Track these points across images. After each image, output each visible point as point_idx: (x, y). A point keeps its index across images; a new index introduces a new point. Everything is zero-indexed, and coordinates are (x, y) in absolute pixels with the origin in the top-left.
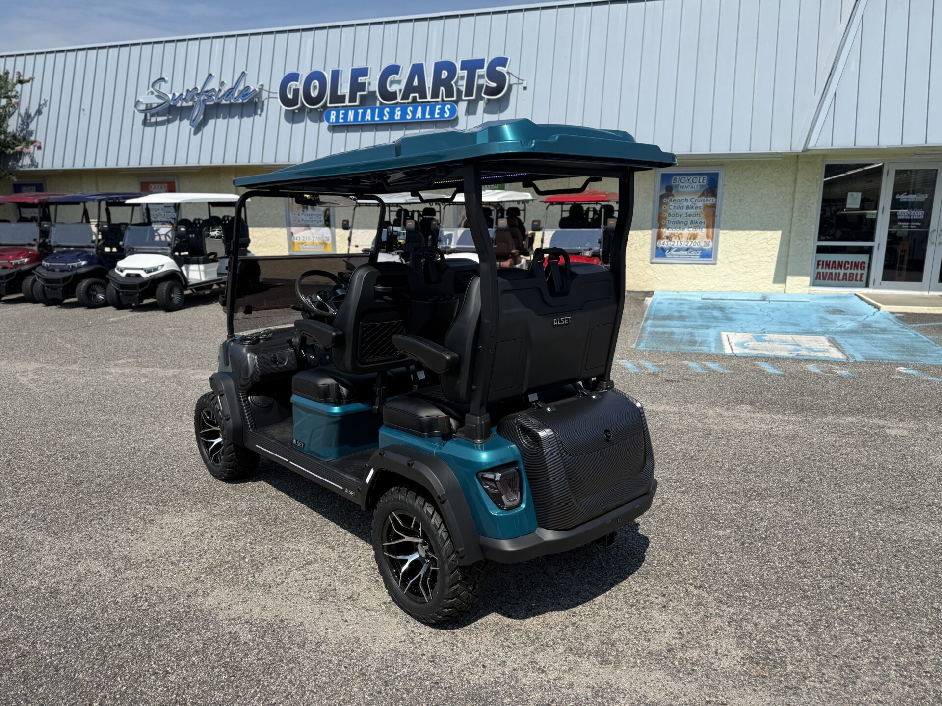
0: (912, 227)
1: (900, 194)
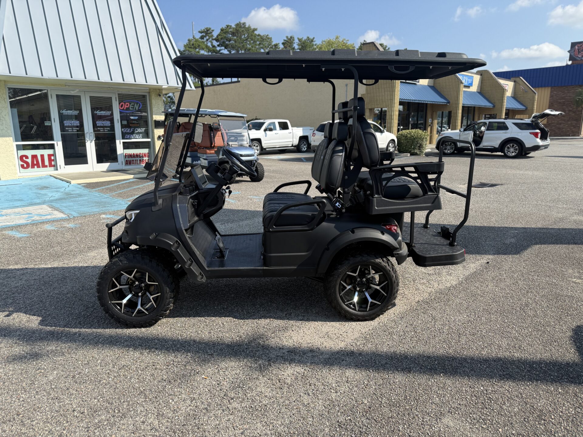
0: (74, 131)
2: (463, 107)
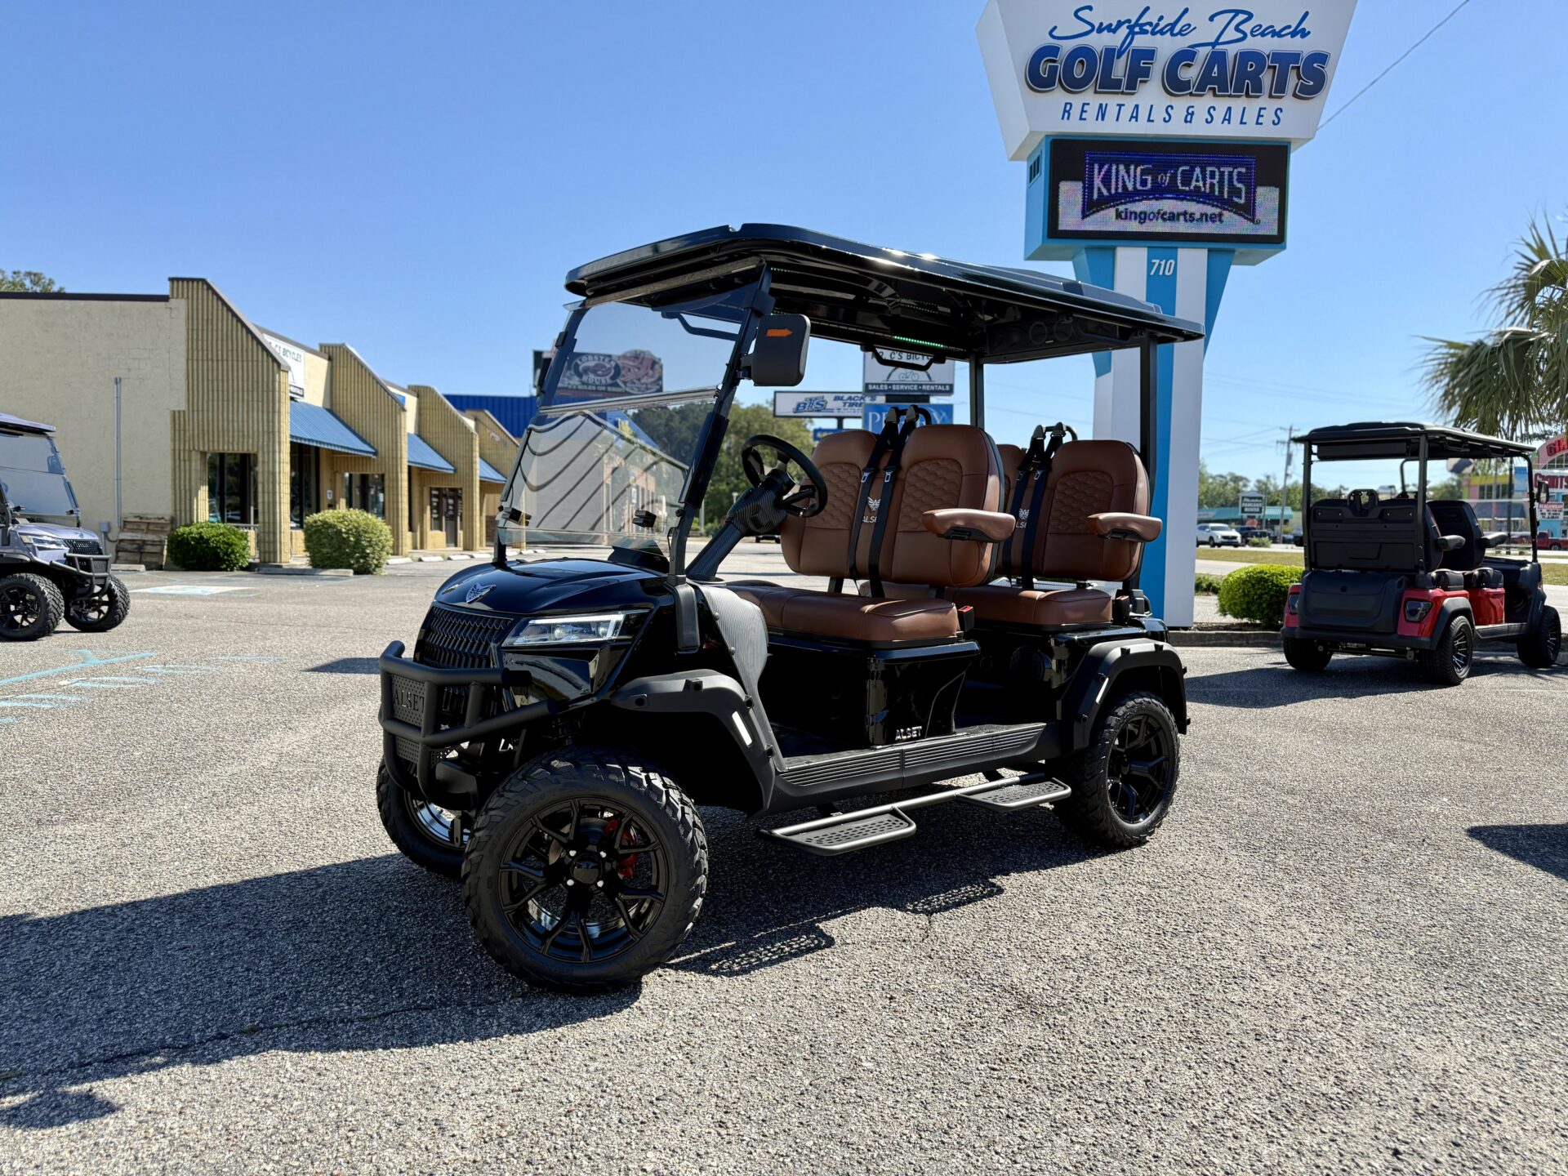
2: (410, 468)
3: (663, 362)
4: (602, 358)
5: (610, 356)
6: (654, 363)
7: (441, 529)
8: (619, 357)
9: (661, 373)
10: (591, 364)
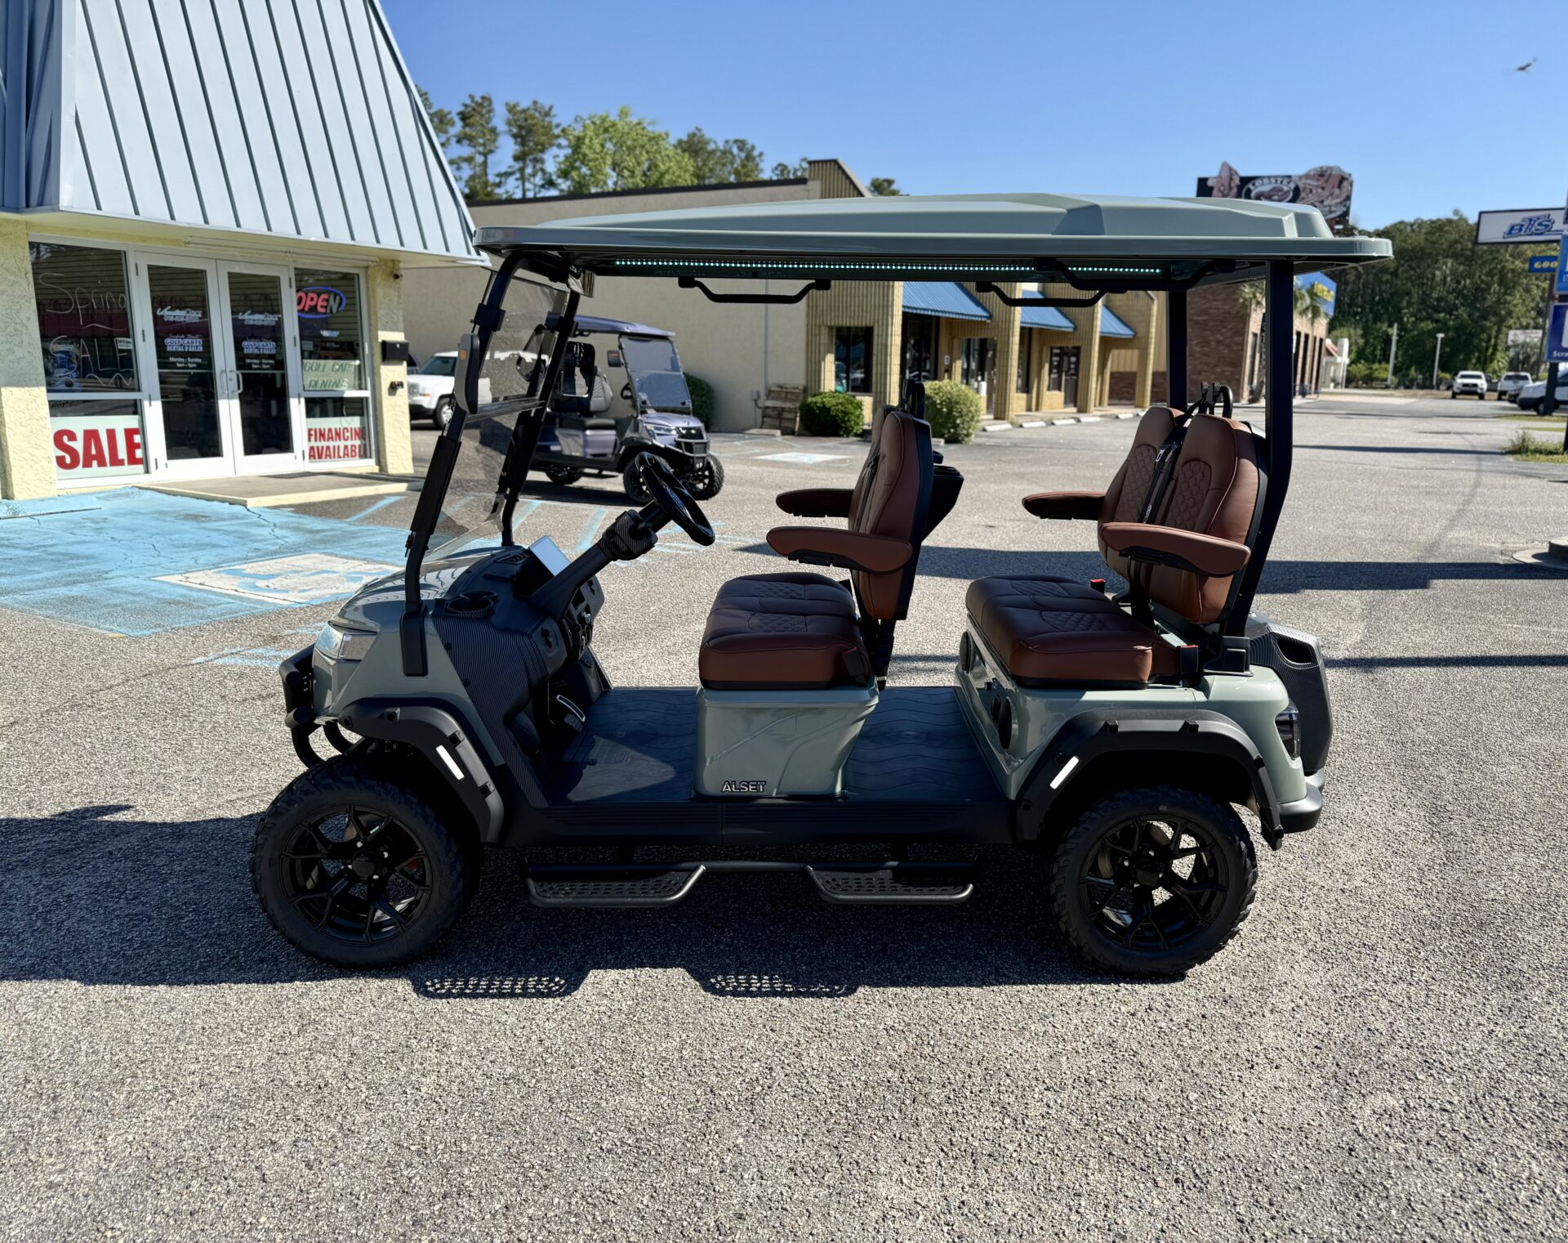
0: (191, 366)
1: (163, 308)
3: (1354, 178)
4: (1279, 180)
5: (1290, 177)
6: (1343, 180)
7: (1060, 389)
8: (1301, 177)
9: (1351, 191)
10: (1266, 188)
